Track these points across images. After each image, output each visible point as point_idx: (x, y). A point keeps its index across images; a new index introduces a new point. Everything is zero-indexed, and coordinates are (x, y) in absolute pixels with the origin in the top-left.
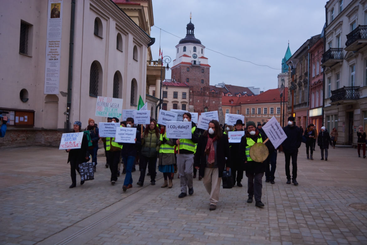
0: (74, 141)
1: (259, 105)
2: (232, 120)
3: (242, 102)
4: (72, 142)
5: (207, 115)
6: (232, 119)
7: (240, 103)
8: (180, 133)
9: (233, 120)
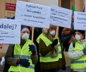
2: (54, 16)
5: (29, 9)
6: (55, 14)
8: (3, 35)
9: (56, 16)
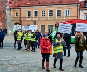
1: (42, 8)
3: (20, 5)
7: (19, 6)
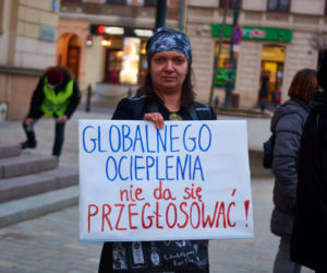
0: (187, 182)
4: (178, 188)
